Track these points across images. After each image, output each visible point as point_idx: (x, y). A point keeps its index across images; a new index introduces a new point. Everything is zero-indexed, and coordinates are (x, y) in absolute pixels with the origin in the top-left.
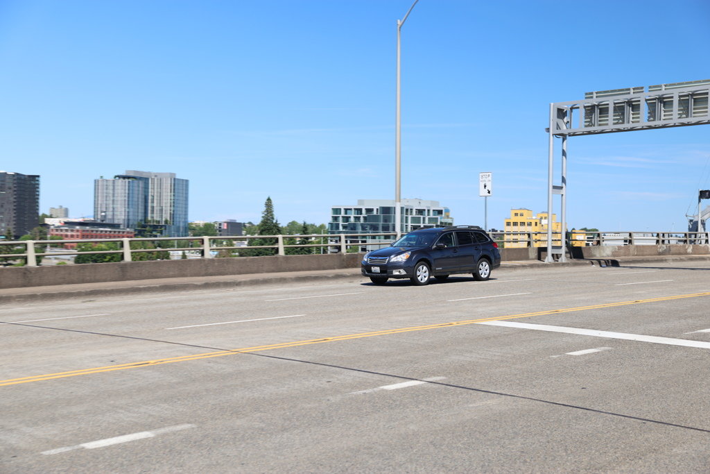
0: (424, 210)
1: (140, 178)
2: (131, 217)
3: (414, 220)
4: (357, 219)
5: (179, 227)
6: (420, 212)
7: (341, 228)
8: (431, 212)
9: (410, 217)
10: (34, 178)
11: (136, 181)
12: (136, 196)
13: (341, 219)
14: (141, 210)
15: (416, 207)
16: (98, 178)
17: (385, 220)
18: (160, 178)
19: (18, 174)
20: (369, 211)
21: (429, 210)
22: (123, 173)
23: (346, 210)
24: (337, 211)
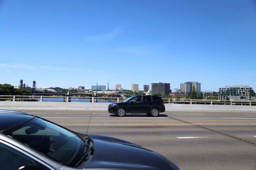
0: (243, 88)
1: (190, 83)
2: (187, 91)
3: (240, 91)
4: (225, 91)
5: (198, 93)
6: (242, 89)
7: (221, 93)
8: (246, 89)
9: (238, 90)
10: (169, 84)
11: (188, 84)
12: (188, 87)
13: (221, 91)
14: (190, 90)
15: (241, 87)
16: (181, 83)
17: (231, 91)
18: (194, 83)
19: (166, 84)
20: (228, 89)
21: (244, 88)
22: (186, 82)
23: (223, 89)
24: (220, 89)
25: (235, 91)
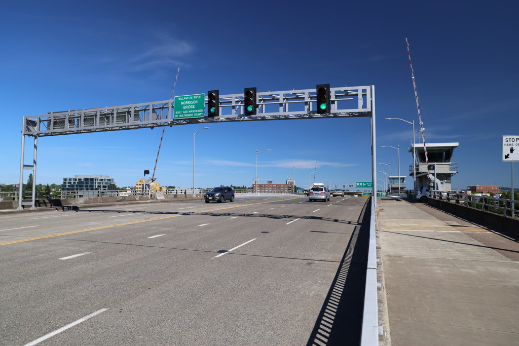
0: (103, 179)
4: (74, 183)
7: (67, 187)
8: (106, 180)
9: (97, 182)
13: (67, 183)
15: (100, 178)
17: (86, 183)
20: (79, 179)
23: (70, 179)
24: (65, 180)
25: (92, 183)
